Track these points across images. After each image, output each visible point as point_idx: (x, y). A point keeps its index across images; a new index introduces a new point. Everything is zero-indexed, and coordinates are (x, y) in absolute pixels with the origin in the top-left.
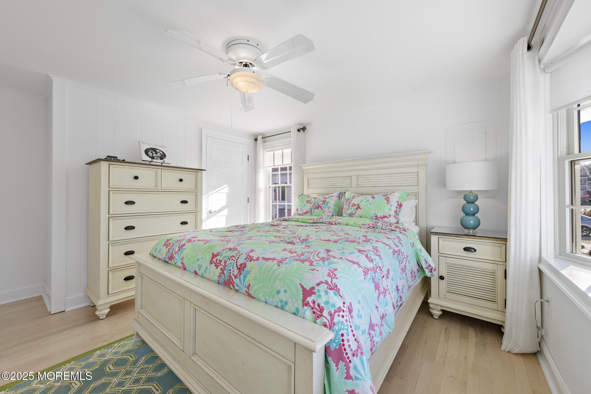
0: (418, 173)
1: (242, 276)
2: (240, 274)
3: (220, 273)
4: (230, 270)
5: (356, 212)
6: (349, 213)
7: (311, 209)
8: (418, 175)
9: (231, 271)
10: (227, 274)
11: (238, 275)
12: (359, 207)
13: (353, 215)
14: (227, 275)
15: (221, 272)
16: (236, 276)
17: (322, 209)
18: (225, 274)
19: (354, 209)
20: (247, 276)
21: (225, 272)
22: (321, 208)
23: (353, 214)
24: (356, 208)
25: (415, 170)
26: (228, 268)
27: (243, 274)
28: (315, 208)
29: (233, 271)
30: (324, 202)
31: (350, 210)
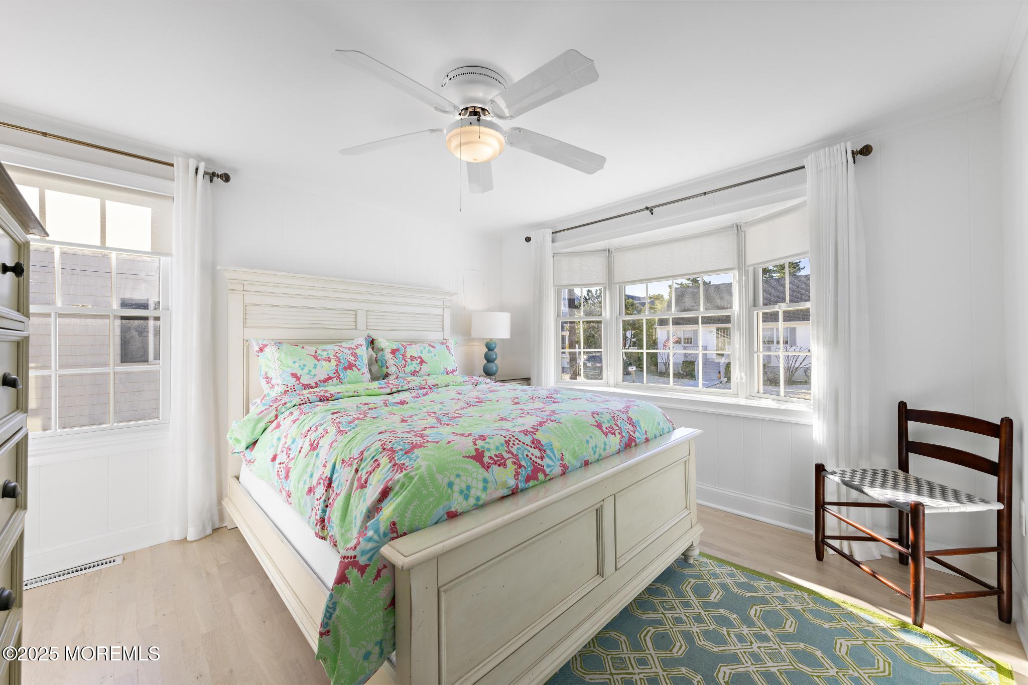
0: (443, 316)
1: (548, 452)
2: (545, 451)
3: (515, 469)
4: (527, 456)
5: (420, 369)
6: (411, 371)
7: (337, 370)
8: (443, 319)
9: (530, 456)
10: (527, 464)
11: (543, 453)
12: (422, 362)
13: (417, 374)
14: (529, 464)
15: (516, 467)
16: (541, 456)
17: (359, 370)
18: (524, 466)
19: (417, 364)
20: (553, 448)
21: (523, 463)
22: (356, 367)
23: (418, 372)
24: (418, 362)
25: (439, 311)
26: (523, 455)
27: (547, 449)
28: (345, 369)
29: (532, 454)
30: (354, 355)
31: (410, 366)
